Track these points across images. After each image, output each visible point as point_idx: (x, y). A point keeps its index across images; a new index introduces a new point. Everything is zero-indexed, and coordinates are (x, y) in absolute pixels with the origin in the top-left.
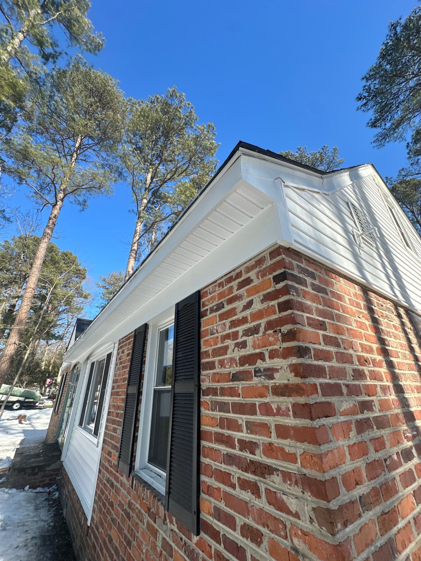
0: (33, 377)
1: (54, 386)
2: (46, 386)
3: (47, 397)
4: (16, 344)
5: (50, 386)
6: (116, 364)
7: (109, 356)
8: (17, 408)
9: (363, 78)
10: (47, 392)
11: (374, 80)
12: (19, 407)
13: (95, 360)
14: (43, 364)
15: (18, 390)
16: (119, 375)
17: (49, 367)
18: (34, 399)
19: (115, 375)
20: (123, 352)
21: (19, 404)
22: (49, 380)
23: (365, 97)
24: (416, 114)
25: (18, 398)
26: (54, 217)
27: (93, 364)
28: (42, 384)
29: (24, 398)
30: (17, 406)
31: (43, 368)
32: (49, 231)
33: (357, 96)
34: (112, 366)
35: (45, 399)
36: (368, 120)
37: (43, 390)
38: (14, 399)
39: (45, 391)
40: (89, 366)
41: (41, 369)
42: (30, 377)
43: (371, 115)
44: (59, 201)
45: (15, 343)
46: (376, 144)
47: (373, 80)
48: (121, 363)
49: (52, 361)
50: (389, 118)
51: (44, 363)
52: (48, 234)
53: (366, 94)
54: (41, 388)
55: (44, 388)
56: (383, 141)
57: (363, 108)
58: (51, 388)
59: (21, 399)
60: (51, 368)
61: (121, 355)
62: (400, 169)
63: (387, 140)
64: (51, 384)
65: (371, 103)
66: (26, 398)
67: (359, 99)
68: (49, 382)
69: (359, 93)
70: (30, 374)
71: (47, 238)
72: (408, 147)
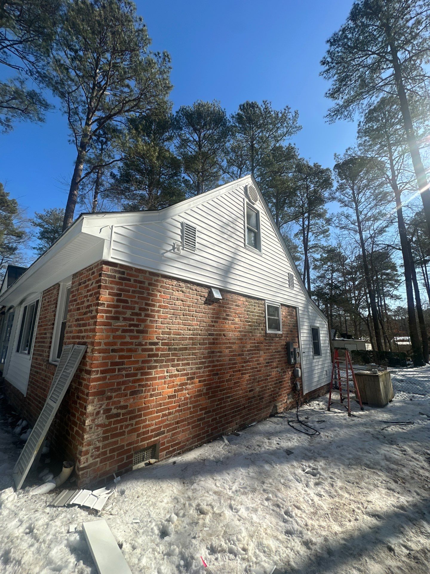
6: (41, 308)
7: (38, 301)
9: (328, 41)
11: (337, 47)
13: (28, 304)
16: (43, 315)
19: (40, 315)
20: (45, 300)
23: (329, 63)
24: (365, 97)
27: (26, 308)
33: (321, 59)
34: (39, 309)
36: (326, 90)
40: (22, 309)
43: (330, 84)
46: (328, 119)
47: (335, 47)
48: (44, 307)
50: (346, 92)
53: (329, 60)
56: (335, 117)
57: (325, 75)
61: (44, 301)
62: (348, 148)
63: (339, 117)
65: (333, 71)
67: (323, 63)
69: (324, 56)
72: (359, 125)
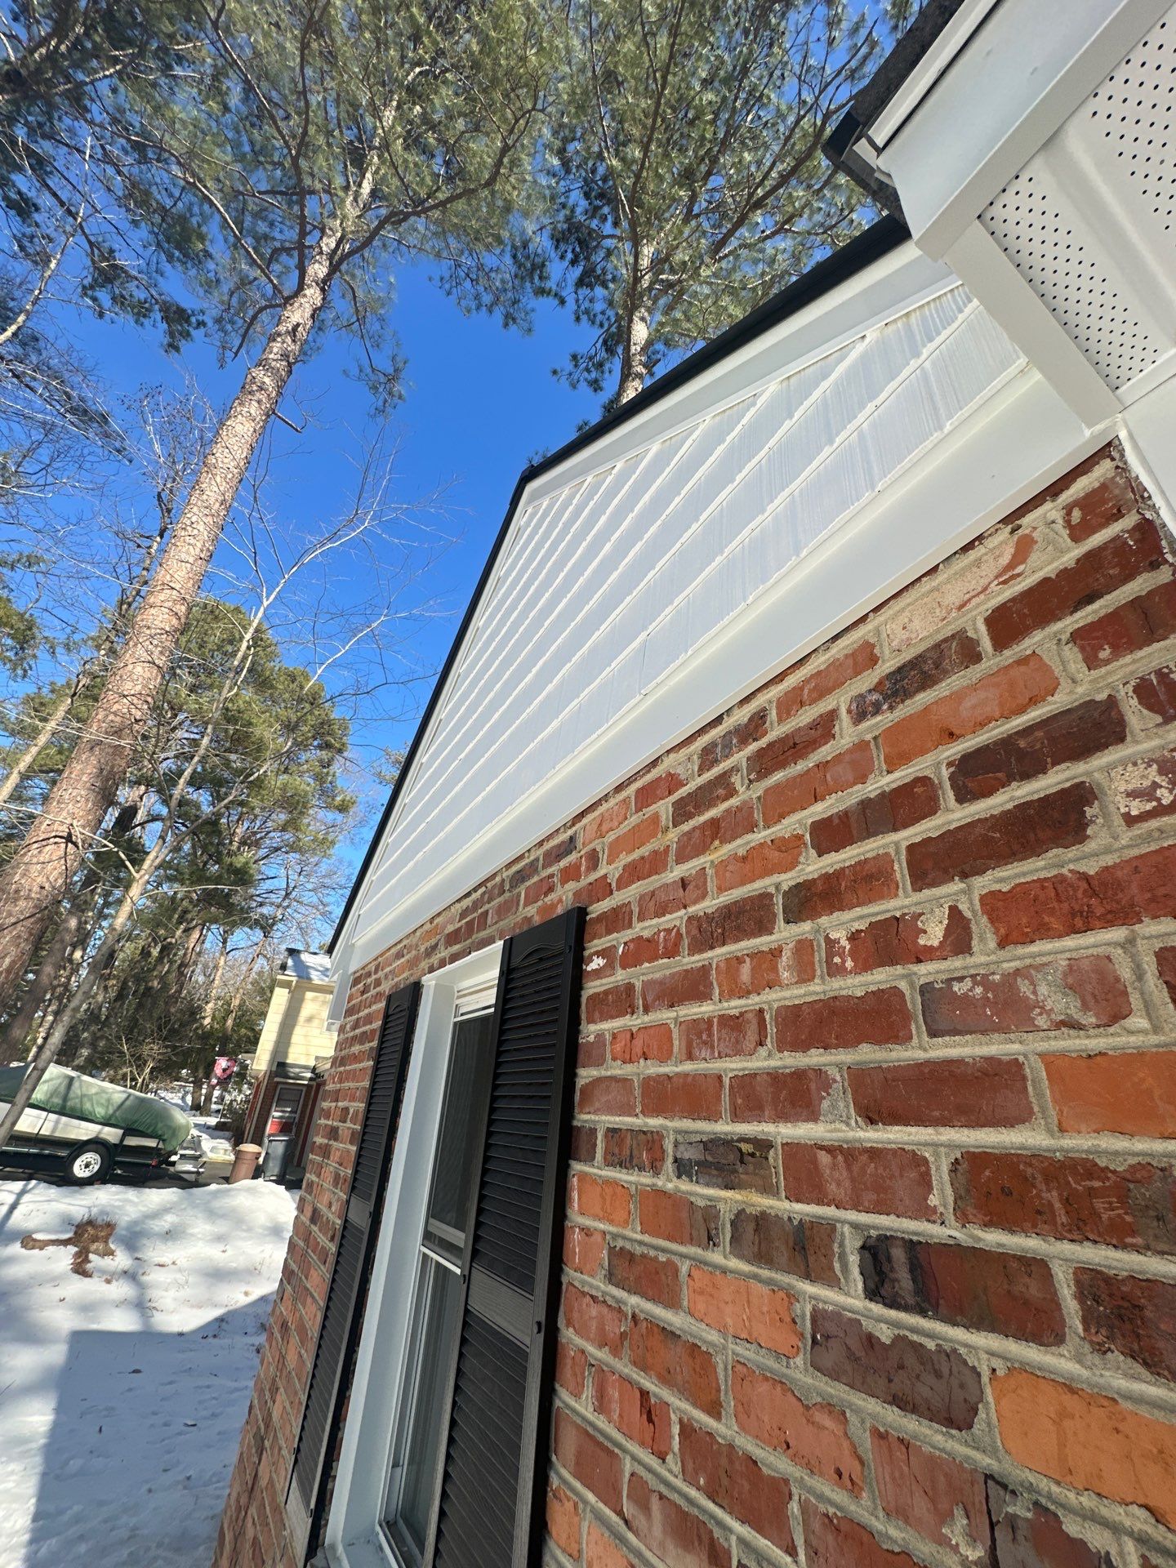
0: (174, 1048)
1: (235, 1082)
2: (214, 1081)
3: (213, 1121)
4: (75, 844)
5: (223, 1083)
8: (85, 1174)
10: (214, 1100)
12: (97, 1168)
14: (209, 1007)
15: (103, 1091)
17: (226, 1021)
18: (159, 1138)
21: (98, 1157)
22: (222, 1063)
25: (98, 1127)
26: (288, 332)
28: (201, 1074)
29: (120, 1132)
30: (87, 1166)
31: (207, 1021)
32: (267, 380)
35: (206, 1128)
37: (204, 1091)
38: (83, 1131)
39: (209, 1097)
41: (202, 1024)
42: (167, 1047)
44: (309, 286)
45: (69, 839)
49: (236, 1002)
51: (211, 1005)
52: (261, 389)
54: (198, 1084)
55: (205, 1086)
58: (225, 1090)
59: (111, 1134)
60: (230, 1022)
64: (230, 1077)
66: (129, 1131)
68: (224, 1070)
70: (165, 1039)
71: (259, 402)
